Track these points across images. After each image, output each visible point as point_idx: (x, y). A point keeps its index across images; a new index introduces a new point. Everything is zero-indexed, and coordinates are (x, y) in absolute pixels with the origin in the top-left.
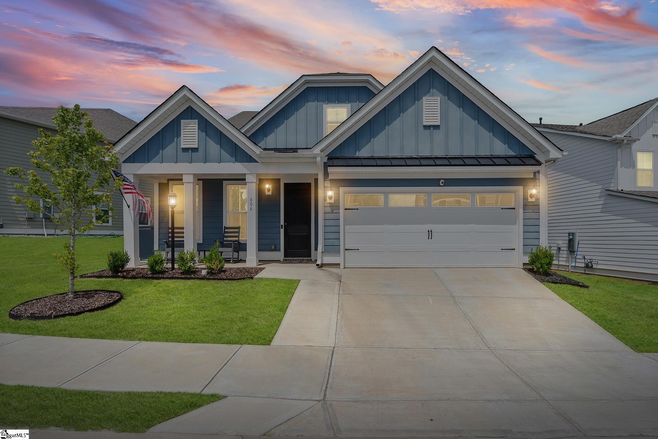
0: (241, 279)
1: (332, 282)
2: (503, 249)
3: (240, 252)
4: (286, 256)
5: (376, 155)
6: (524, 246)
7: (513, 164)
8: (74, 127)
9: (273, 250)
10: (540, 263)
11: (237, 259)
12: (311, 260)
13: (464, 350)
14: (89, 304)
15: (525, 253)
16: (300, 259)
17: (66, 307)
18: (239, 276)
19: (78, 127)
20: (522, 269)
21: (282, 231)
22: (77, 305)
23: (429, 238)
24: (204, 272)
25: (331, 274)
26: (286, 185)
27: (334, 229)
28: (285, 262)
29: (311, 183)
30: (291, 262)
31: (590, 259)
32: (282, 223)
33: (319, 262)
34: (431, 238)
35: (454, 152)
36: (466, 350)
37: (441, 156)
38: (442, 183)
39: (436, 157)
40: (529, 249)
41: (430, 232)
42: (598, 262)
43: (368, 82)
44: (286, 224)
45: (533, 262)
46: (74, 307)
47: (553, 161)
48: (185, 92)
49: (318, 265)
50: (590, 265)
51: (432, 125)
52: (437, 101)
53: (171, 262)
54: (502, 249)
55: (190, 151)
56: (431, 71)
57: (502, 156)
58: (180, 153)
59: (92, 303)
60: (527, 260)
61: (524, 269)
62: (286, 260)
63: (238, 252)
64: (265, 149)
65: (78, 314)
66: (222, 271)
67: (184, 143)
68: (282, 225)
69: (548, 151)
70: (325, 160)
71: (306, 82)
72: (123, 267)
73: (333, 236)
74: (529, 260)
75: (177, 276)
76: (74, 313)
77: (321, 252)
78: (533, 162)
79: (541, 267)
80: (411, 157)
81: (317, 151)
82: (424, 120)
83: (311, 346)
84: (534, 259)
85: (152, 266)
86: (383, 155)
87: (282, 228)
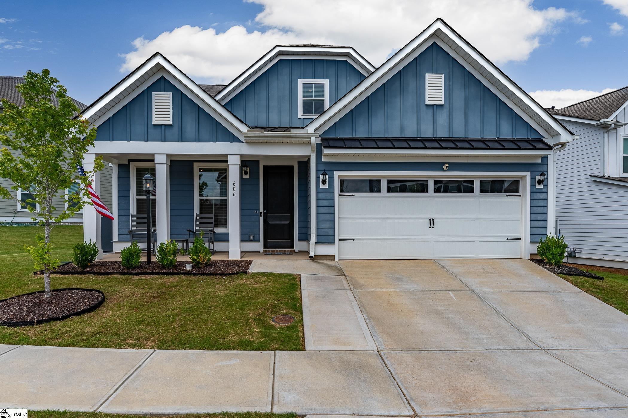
0: (233, 274)
1: (336, 276)
2: (509, 239)
3: (215, 243)
4: (265, 246)
5: (374, 136)
6: (531, 236)
7: (524, 147)
8: (44, 96)
9: (252, 240)
10: (552, 254)
11: (212, 251)
12: (294, 251)
13: (517, 351)
14: (72, 306)
15: (532, 242)
16: (282, 251)
17: (47, 310)
18: (229, 270)
19: (48, 97)
20: (529, 259)
21: (261, 219)
22: (59, 307)
23: (430, 228)
24: (188, 267)
25: (330, 267)
26: (265, 167)
27: (328, 217)
28: (265, 253)
29: (294, 166)
30: (273, 253)
31: (573, 248)
32: (261, 210)
33: (312, 254)
34: (433, 227)
35: (459, 133)
36: (519, 350)
37: (444, 139)
38: (446, 168)
39: (440, 139)
40: (538, 239)
41: (432, 220)
42: (581, 251)
43: (348, 55)
44: (265, 211)
45: (542, 252)
46: (57, 310)
47: (561, 145)
48: (158, 60)
49: (311, 257)
50: (573, 254)
51: (435, 105)
52: (441, 78)
53: (147, 254)
54: (507, 239)
55: (163, 127)
56: (434, 45)
57: (510, 139)
58: (151, 130)
59: (74, 304)
60: (534, 249)
61: (532, 260)
62: (266, 251)
63: (213, 243)
64: (252, 128)
65: (63, 318)
66: (209, 264)
67: (156, 119)
68: (262, 213)
69: (559, 134)
70: (319, 140)
71: (280, 53)
72: (91, 261)
73: (327, 225)
74: (538, 251)
75: (157, 271)
76: (59, 317)
77: (314, 242)
78: (541, 146)
79: (553, 257)
80: (413, 139)
81: (311, 129)
82: (427, 99)
83: (352, 350)
84: (544, 249)
85: (127, 259)
86: (382, 136)
87: (261, 216)
